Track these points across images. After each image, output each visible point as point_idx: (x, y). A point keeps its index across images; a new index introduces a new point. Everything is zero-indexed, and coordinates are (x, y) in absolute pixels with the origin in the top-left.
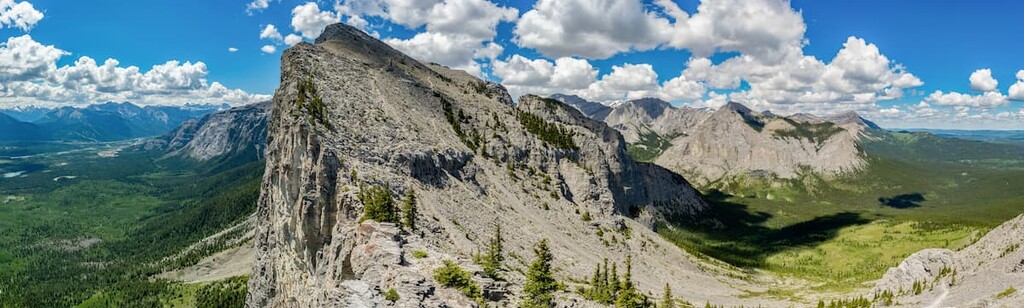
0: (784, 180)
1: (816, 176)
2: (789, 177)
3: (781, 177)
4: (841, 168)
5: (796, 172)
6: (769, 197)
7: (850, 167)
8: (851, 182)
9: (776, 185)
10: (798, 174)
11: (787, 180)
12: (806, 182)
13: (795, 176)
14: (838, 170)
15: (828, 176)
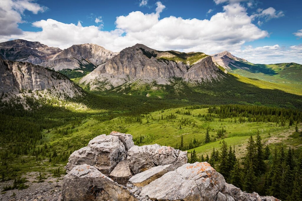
0: (160, 85)
1: (184, 84)
2: (164, 84)
3: (159, 84)
4: (202, 79)
5: (170, 81)
6: (148, 95)
7: (209, 79)
8: (208, 89)
9: (154, 88)
10: (172, 82)
11: (162, 86)
12: (176, 87)
13: (169, 83)
14: (200, 80)
15: (192, 84)
